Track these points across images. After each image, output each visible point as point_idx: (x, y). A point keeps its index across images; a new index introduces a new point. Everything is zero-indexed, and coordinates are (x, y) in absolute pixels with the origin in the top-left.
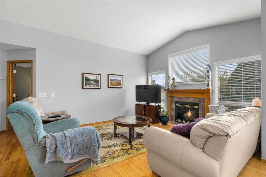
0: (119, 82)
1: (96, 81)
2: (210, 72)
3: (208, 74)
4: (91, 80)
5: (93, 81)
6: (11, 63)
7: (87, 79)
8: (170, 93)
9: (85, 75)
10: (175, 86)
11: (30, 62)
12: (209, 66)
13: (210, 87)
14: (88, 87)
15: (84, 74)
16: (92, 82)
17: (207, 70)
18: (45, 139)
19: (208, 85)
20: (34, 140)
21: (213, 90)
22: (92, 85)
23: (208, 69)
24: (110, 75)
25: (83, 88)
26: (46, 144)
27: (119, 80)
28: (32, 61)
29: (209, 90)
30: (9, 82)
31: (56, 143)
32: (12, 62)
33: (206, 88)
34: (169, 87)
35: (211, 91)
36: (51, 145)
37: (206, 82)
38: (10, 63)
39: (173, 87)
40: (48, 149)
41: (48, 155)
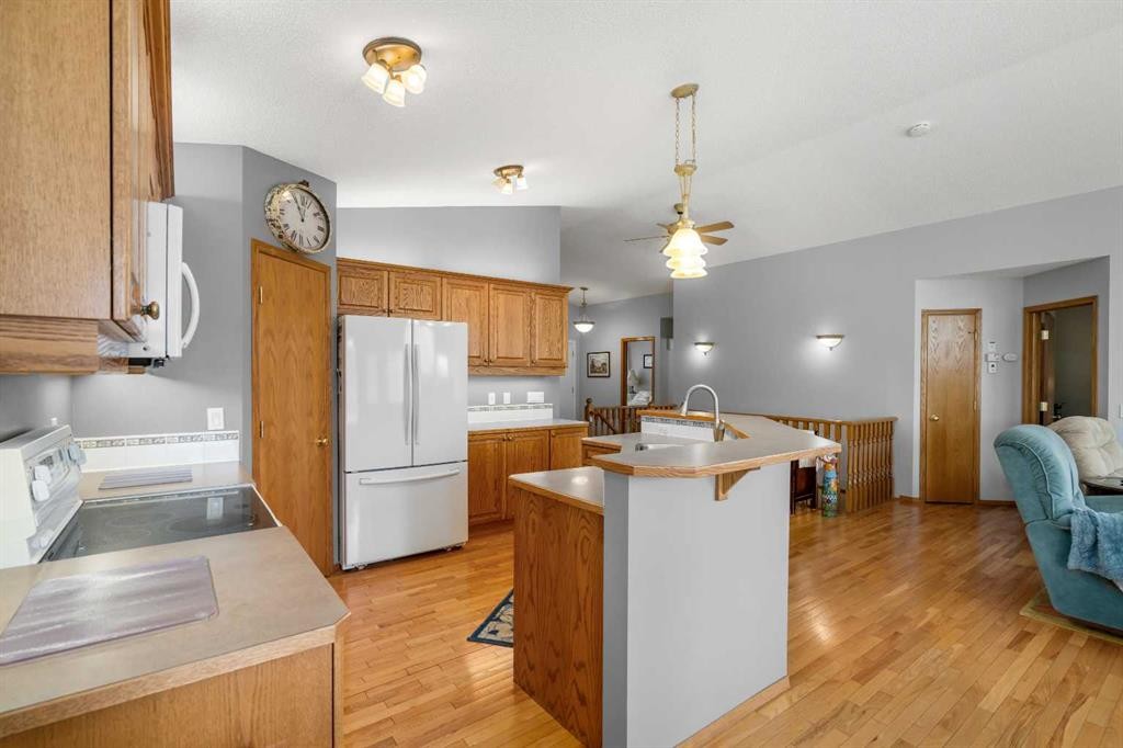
6: (1036, 312)
18: (1068, 515)
20: (1045, 510)
26: (1070, 525)
28: (1095, 298)
30: (1030, 368)
31: (1097, 531)
32: (1039, 309)
36: (1083, 532)
38: (1031, 313)
40: (1075, 539)
41: (1074, 551)
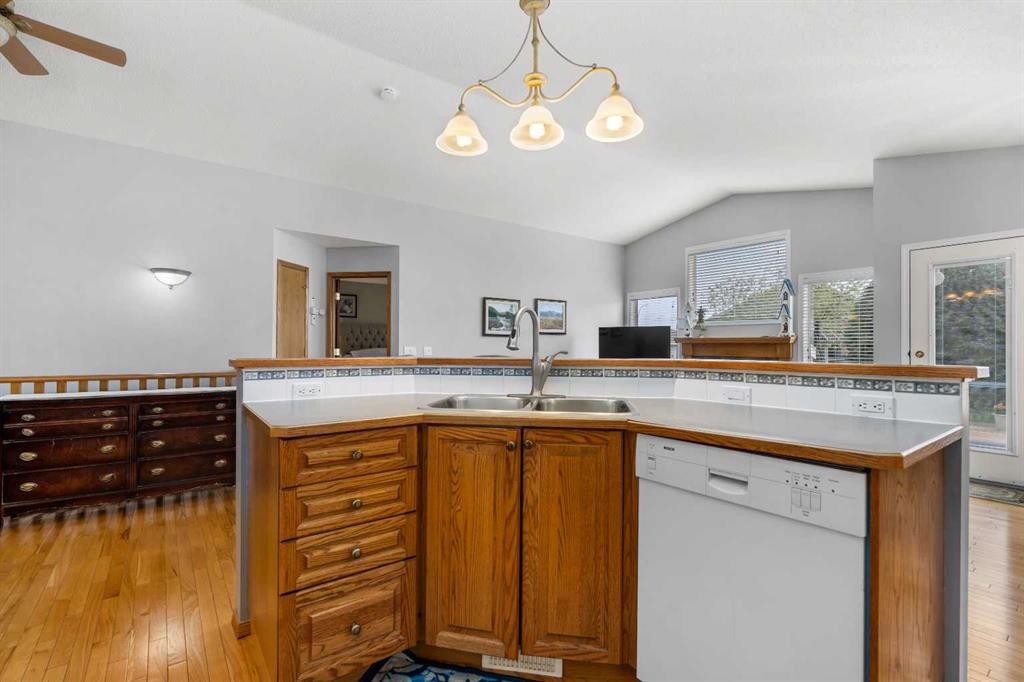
0: (560, 319)
1: (510, 317)
2: (791, 298)
3: (785, 302)
4: (500, 316)
5: (504, 316)
7: (493, 313)
8: (691, 346)
9: (489, 304)
10: (704, 330)
11: (387, 275)
12: (787, 282)
13: (791, 332)
14: (494, 331)
15: (487, 301)
16: (502, 320)
17: (783, 291)
19: (786, 328)
21: (797, 339)
22: (502, 326)
23: (786, 289)
24: (539, 302)
25: (484, 334)
27: (558, 315)
28: (389, 273)
29: (788, 338)
33: (780, 334)
34: (690, 332)
35: (791, 342)
37: (781, 321)
39: (698, 332)
